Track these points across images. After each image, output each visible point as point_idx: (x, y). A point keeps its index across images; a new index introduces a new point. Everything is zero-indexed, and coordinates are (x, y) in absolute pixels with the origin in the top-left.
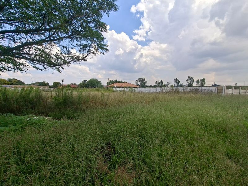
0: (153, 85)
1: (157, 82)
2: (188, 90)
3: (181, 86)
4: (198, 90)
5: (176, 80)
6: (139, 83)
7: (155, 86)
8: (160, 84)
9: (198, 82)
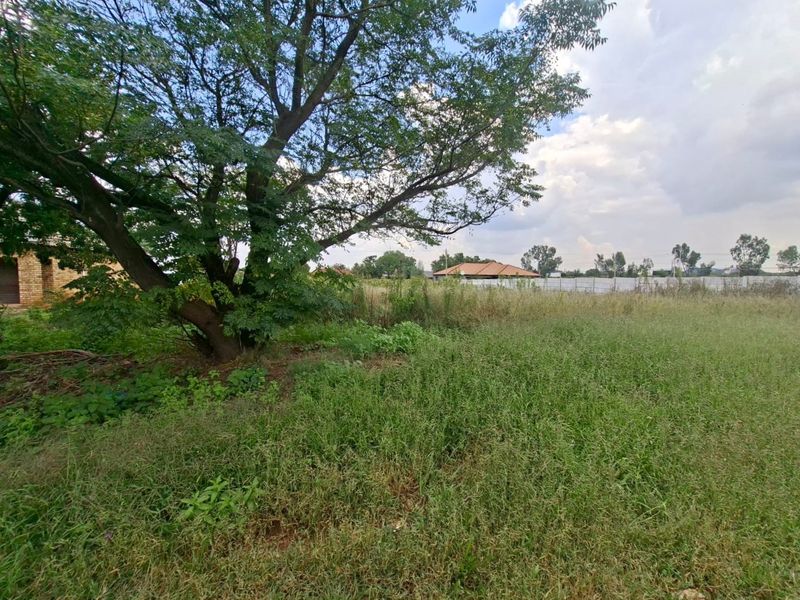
0: (583, 271)
1: (600, 258)
2: (745, 285)
3: (707, 271)
4: (786, 285)
5: (681, 251)
6: (535, 264)
7: (592, 274)
8: (614, 267)
9: (789, 254)
